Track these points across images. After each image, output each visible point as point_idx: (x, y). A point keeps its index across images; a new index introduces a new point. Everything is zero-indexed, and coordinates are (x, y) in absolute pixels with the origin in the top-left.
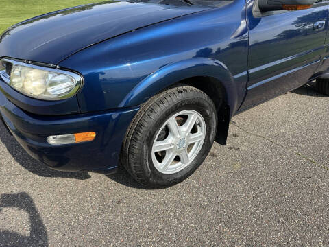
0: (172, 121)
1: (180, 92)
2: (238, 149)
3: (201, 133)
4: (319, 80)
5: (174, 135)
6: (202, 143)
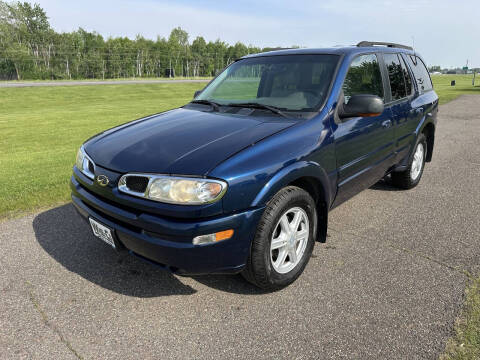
0: (284, 219)
1: (290, 191)
2: (334, 248)
3: (305, 230)
4: (393, 174)
5: (285, 231)
6: (306, 240)
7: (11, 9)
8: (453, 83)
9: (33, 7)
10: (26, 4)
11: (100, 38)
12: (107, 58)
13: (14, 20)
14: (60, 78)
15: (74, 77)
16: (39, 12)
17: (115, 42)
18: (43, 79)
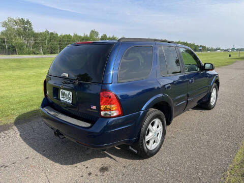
7: (15, 21)
8: (230, 56)
9: (26, 20)
10: (22, 19)
11: (57, 34)
12: (60, 44)
13: (16, 27)
14: (38, 54)
15: (44, 54)
16: (28, 23)
17: (64, 36)
18: (29, 54)
